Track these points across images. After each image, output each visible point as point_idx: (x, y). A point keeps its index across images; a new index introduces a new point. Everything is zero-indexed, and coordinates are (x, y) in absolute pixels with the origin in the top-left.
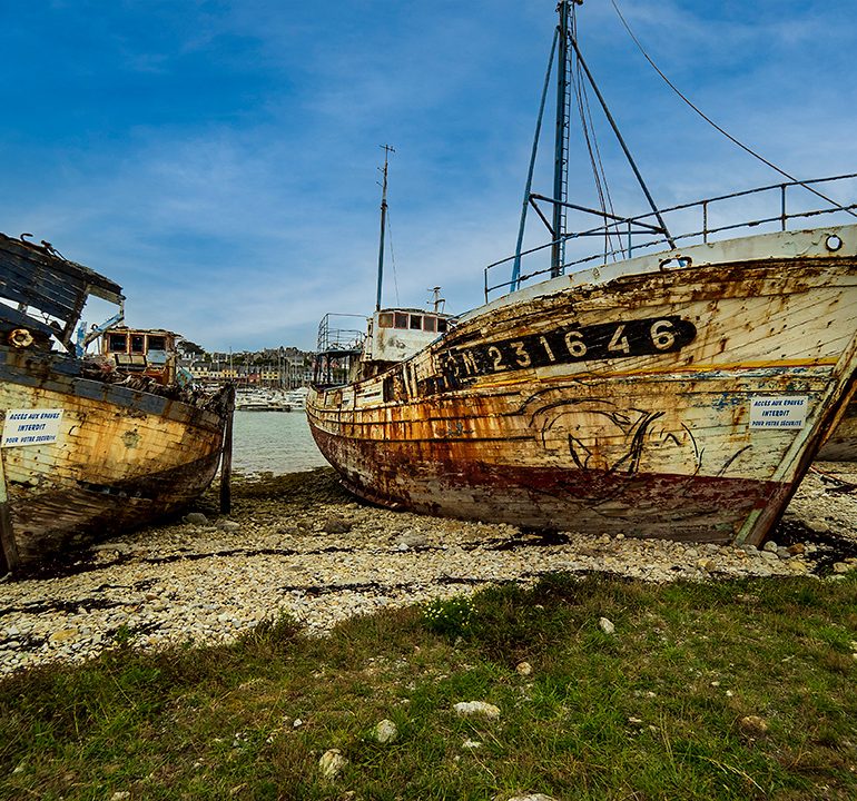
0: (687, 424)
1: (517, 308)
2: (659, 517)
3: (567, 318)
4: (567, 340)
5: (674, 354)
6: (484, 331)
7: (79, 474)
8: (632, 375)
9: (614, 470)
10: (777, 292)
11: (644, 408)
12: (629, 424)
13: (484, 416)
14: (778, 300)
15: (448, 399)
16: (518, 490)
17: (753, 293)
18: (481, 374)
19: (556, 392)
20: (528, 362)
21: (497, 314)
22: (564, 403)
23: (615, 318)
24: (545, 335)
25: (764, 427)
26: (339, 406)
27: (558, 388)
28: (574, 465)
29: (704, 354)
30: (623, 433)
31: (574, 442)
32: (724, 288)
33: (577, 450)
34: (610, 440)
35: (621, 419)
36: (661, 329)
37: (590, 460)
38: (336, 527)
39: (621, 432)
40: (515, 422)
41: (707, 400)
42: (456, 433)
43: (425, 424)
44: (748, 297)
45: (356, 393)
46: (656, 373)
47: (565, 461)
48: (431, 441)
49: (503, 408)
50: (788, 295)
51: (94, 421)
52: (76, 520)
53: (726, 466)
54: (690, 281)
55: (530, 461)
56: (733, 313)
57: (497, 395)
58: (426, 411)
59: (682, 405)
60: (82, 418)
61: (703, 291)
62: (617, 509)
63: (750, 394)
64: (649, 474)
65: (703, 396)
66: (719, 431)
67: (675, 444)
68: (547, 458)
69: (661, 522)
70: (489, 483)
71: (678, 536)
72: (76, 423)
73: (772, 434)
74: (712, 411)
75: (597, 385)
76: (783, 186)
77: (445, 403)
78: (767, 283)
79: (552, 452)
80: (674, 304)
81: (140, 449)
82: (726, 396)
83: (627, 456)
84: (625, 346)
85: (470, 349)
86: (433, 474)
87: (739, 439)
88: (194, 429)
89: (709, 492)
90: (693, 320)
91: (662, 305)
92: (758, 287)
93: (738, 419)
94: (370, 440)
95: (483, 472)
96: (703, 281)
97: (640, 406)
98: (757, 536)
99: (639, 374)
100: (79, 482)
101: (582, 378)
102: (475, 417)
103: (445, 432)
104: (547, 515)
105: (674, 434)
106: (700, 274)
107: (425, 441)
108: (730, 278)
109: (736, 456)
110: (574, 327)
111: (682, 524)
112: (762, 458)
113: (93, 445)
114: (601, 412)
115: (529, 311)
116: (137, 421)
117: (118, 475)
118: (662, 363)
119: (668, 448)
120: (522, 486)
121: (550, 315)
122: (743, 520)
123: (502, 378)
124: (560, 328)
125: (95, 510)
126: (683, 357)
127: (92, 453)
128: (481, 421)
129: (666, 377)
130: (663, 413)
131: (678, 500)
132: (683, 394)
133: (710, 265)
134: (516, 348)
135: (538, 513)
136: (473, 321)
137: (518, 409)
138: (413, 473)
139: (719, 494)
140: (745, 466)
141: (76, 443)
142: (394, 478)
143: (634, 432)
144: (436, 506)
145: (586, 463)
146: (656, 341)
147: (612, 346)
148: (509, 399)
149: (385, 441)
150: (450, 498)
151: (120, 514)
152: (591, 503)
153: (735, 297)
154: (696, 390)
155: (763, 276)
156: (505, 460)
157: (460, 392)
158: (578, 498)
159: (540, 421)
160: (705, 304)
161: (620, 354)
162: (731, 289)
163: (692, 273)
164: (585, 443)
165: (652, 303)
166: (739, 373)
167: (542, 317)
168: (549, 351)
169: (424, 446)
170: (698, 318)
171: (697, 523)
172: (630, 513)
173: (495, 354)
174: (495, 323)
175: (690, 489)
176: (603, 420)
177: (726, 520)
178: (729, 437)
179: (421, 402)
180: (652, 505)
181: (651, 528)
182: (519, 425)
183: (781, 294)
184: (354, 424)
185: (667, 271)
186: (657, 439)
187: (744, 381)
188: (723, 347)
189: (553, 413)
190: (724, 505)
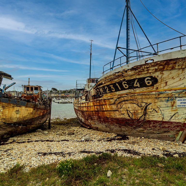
0: (158, 106)
1: (110, 76)
2: (153, 132)
3: (122, 78)
4: (123, 84)
5: (152, 87)
6: (103, 83)
7: (4, 121)
8: (141, 93)
9: (139, 119)
10: (180, 68)
11: (146, 102)
12: (142, 106)
13: (106, 105)
14: (181, 70)
15: (98, 100)
16: (116, 124)
17: (173, 68)
18: (104, 94)
19: (122, 98)
20: (114, 90)
21: (105, 78)
22: (124, 101)
23: (135, 77)
24: (117, 83)
25: (181, 107)
26: (78, 102)
27: (122, 97)
28: (129, 118)
29: (161, 86)
30: (141, 109)
31: (128, 112)
32: (164, 68)
33: (129, 114)
34: (138, 111)
35: (140, 105)
36: (148, 80)
37: (133, 116)
38: (70, 133)
39: (140, 109)
40: (113, 106)
41: (163, 99)
42: (100, 109)
43: (94, 107)
44: (172, 69)
45: (81, 99)
46: (148, 92)
47: (126, 117)
48: (95, 111)
49: (110, 103)
50: (184, 68)
51: (7, 108)
52: (4, 132)
53: (171, 118)
54: (154, 66)
55: (118, 117)
56: (168, 74)
57: (108, 99)
58: (94, 104)
59: (156, 101)
60: (3, 107)
61: (158, 69)
62: (142, 130)
63: (176, 97)
64: (149, 120)
65: (162, 99)
66: (168, 108)
67: (155, 112)
68: (122, 116)
69: (154, 134)
70: (109, 122)
71: (159, 138)
72: (2, 109)
73: (184, 109)
74: (165, 103)
75: (132, 96)
76: (180, 37)
77: (97, 101)
78: (177, 65)
79: (123, 114)
80: (150, 73)
81: (20, 114)
82: (169, 98)
83: (142, 116)
84: (138, 85)
85: (101, 87)
86: (96, 120)
87: (174, 110)
88: (36, 109)
89: (167, 126)
90: (156, 77)
91: (147, 73)
92: (174, 66)
93: (173, 105)
94: (83, 111)
95: (107, 119)
96: (158, 66)
97: (144, 101)
98: (182, 139)
99: (143, 92)
100: (4, 123)
101: (128, 94)
102: (104, 105)
103: (98, 109)
104: (124, 131)
105: (155, 109)
106: (156, 64)
107: (94, 111)
108: (165, 64)
109: (174, 115)
110: (124, 80)
111: (160, 135)
112: (182, 116)
113: (7, 113)
114: (134, 103)
115: (112, 77)
116: (19, 108)
117: (15, 121)
118: (149, 89)
119: (154, 113)
120: (117, 123)
121: (118, 78)
122: (177, 134)
123: (109, 95)
124: (121, 81)
125: (9, 129)
126: (155, 87)
127: (7, 116)
128: (105, 106)
129: (151, 93)
130: (151, 103)
131: (158, 128)
132: (156, 98)
133: (159, 61)
134: (111, 87)
135: (121, 131)
136: (101, 80)
137: (113, 103)
138: (92, 119)
139: (170, 126)
140: (177, 118)
141: (2, 113)
142: (88, 120)
143: (144, 109)
144: (97, 128)
145: (132, 117)
146: (147, 83)
147: (135, 85)
148: (111, 100)
149: (86, 111)
150: (100, 126)
151: (17, 130)
152: (135, 128)
153: (168, 70)
154: (160, 96)
155: (175, 63)
156: (112, 116)
157: (100, 98)
158: (131, 127)
159: (119, 106)
160: (159, 72)
161: (137, 87)
162: (166, 67)
163: (154, 64)
164: (131, 112)
165: (144, 73)
166: (172, 92)
167: (116, 78)
168: (119, 87)
169: (94, 112)
170: (158, 76)
171: (164, 134)
172: (145, 131)
173: (106, 88)
174: (105, 80)
175: (161, 125)
176: (135, 105)
177: (172, 134)
178: (171, 110)
179: (93, 101)
180: (151, 129)
181: (151, 136)
182: (114, 107)
183: (182, 68)
184: (80, 107)
185: (147, 64)
186: (150, 110)
187: (173, 94)
188: (166, 84)
189: (122, 104)
190: (172, 130)
